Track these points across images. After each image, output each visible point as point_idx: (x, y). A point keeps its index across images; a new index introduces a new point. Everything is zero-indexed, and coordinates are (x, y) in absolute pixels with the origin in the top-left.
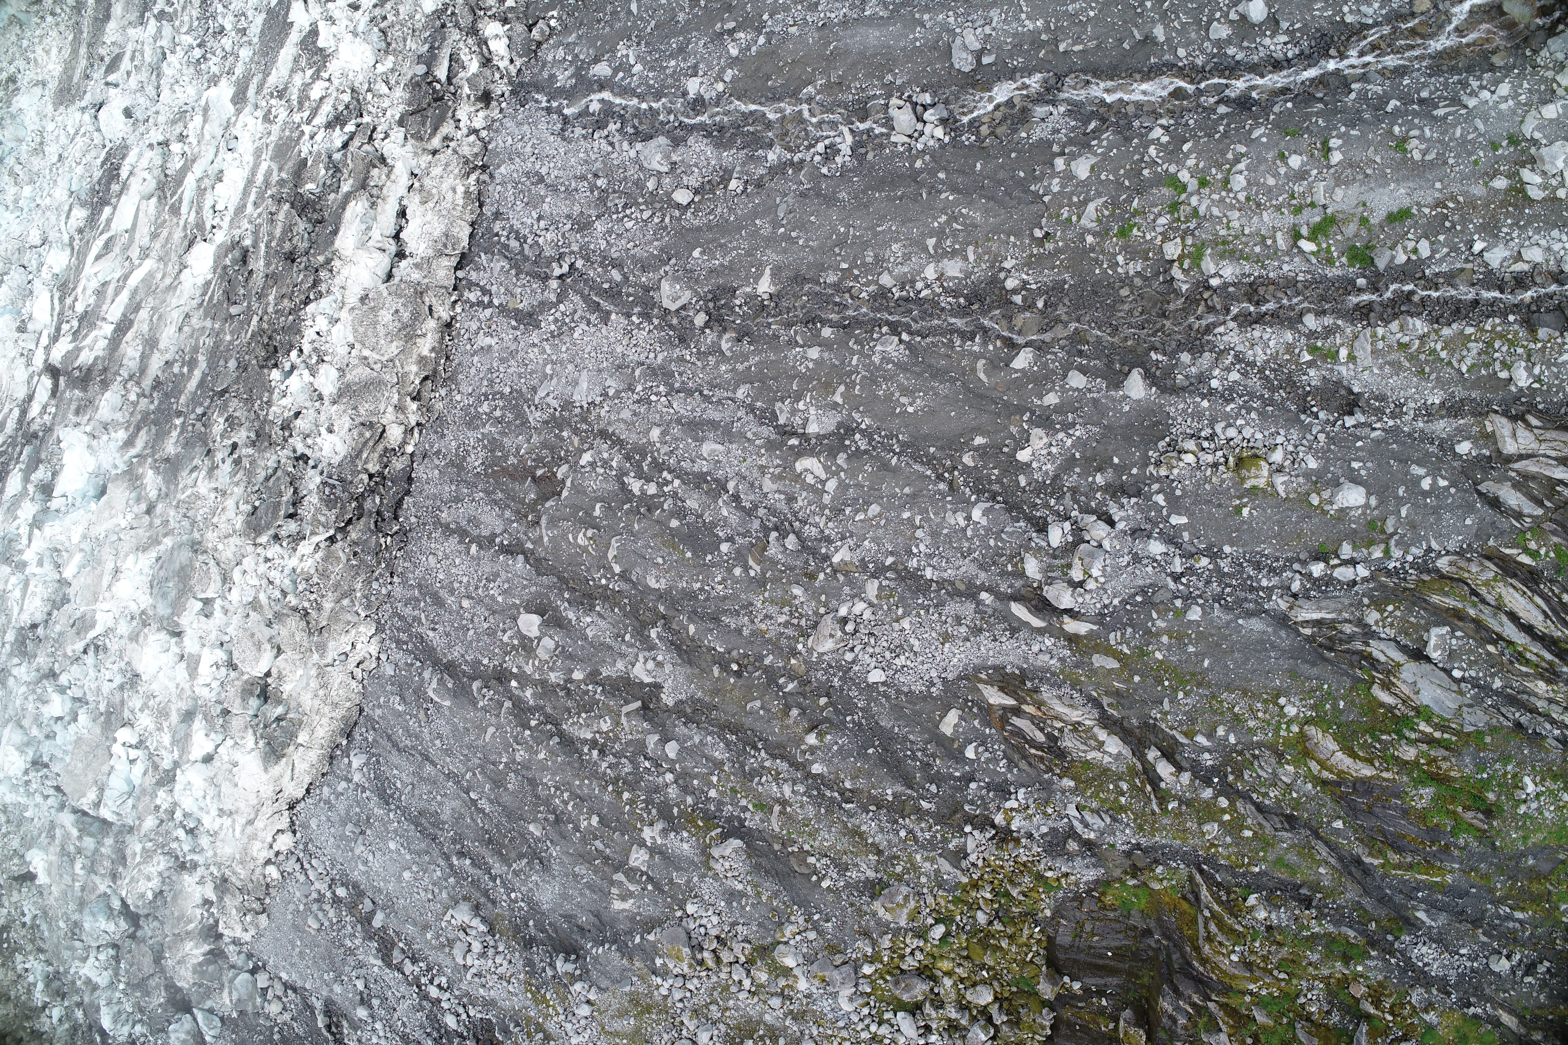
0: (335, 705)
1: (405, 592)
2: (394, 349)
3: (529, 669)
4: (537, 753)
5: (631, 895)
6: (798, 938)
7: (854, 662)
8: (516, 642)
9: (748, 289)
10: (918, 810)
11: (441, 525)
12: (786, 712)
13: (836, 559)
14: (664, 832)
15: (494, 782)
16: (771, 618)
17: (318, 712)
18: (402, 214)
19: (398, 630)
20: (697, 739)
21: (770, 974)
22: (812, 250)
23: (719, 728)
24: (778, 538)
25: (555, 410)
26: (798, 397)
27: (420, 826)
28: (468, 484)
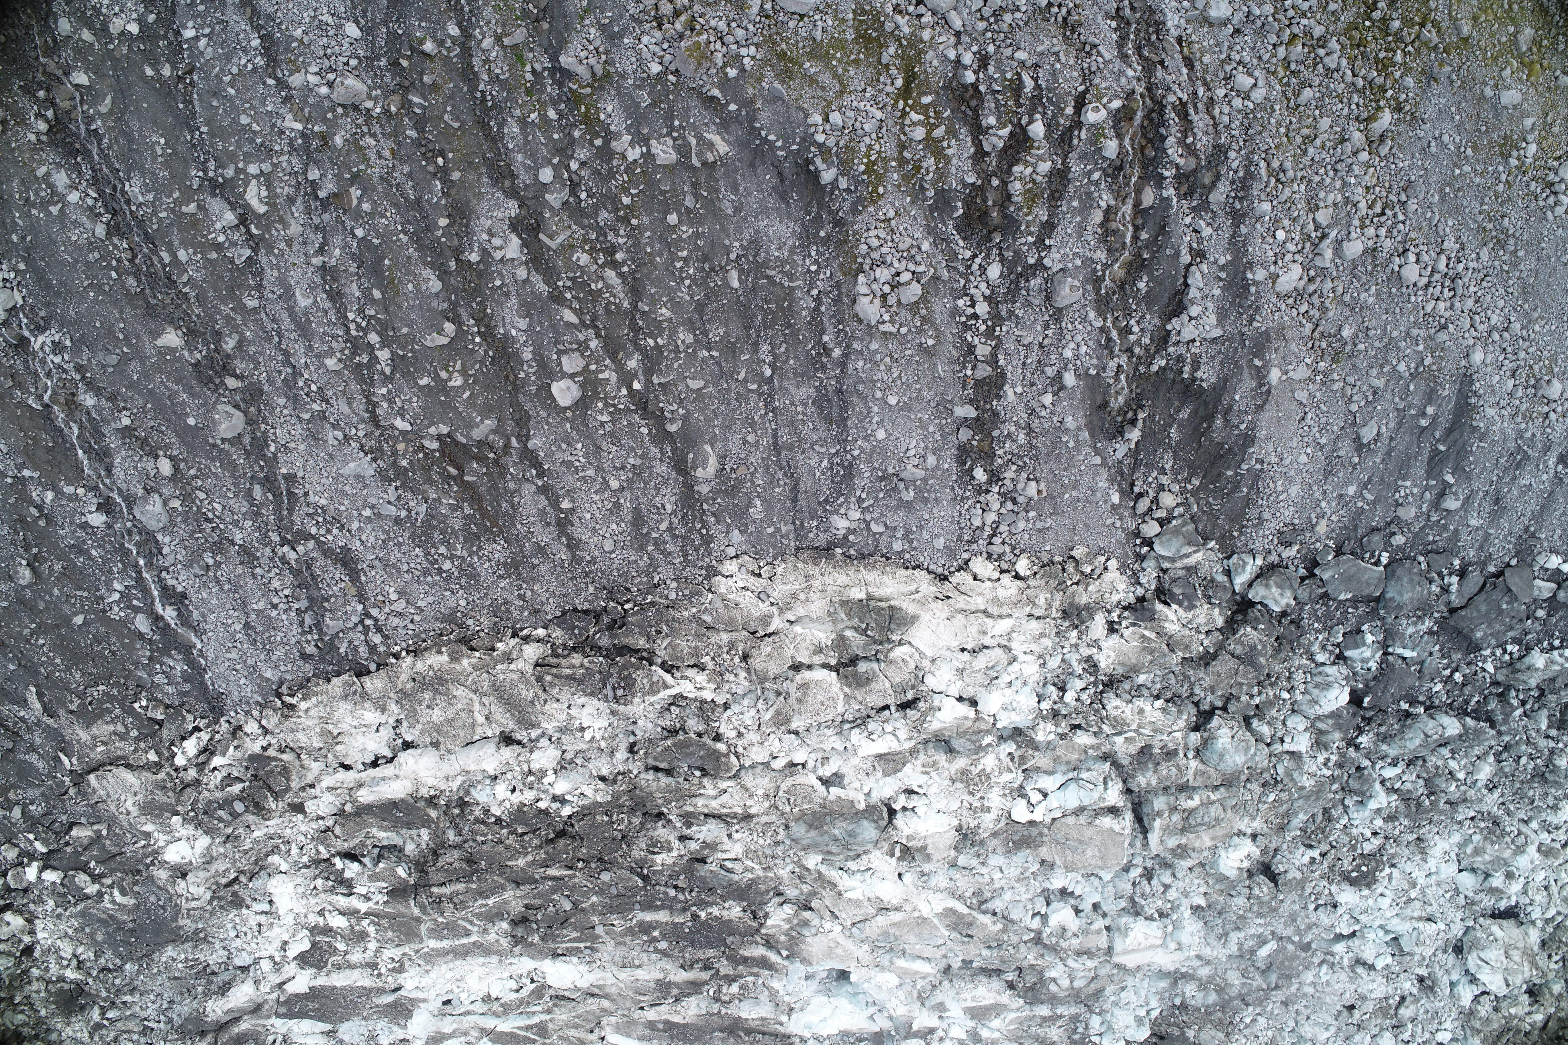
0: (808, 577)
1: (662, 563)
2: (460, 692)
3: (614, 377)
4: (669, 320)
5: (700, 139)
8: (600, 405)
11: (574, 555)
12: (435, 87)
14: (616, 136)
15: (734, 353)
17: (824, 591)
18: (375, 763)
19: (697, 549)
20: (520, 157)
22: (121, 313)
23: (495, 144)
24: (320, 188)
25: (397, 489)
26: (219, 247)
27: (840, 415)
28: (522, 547)
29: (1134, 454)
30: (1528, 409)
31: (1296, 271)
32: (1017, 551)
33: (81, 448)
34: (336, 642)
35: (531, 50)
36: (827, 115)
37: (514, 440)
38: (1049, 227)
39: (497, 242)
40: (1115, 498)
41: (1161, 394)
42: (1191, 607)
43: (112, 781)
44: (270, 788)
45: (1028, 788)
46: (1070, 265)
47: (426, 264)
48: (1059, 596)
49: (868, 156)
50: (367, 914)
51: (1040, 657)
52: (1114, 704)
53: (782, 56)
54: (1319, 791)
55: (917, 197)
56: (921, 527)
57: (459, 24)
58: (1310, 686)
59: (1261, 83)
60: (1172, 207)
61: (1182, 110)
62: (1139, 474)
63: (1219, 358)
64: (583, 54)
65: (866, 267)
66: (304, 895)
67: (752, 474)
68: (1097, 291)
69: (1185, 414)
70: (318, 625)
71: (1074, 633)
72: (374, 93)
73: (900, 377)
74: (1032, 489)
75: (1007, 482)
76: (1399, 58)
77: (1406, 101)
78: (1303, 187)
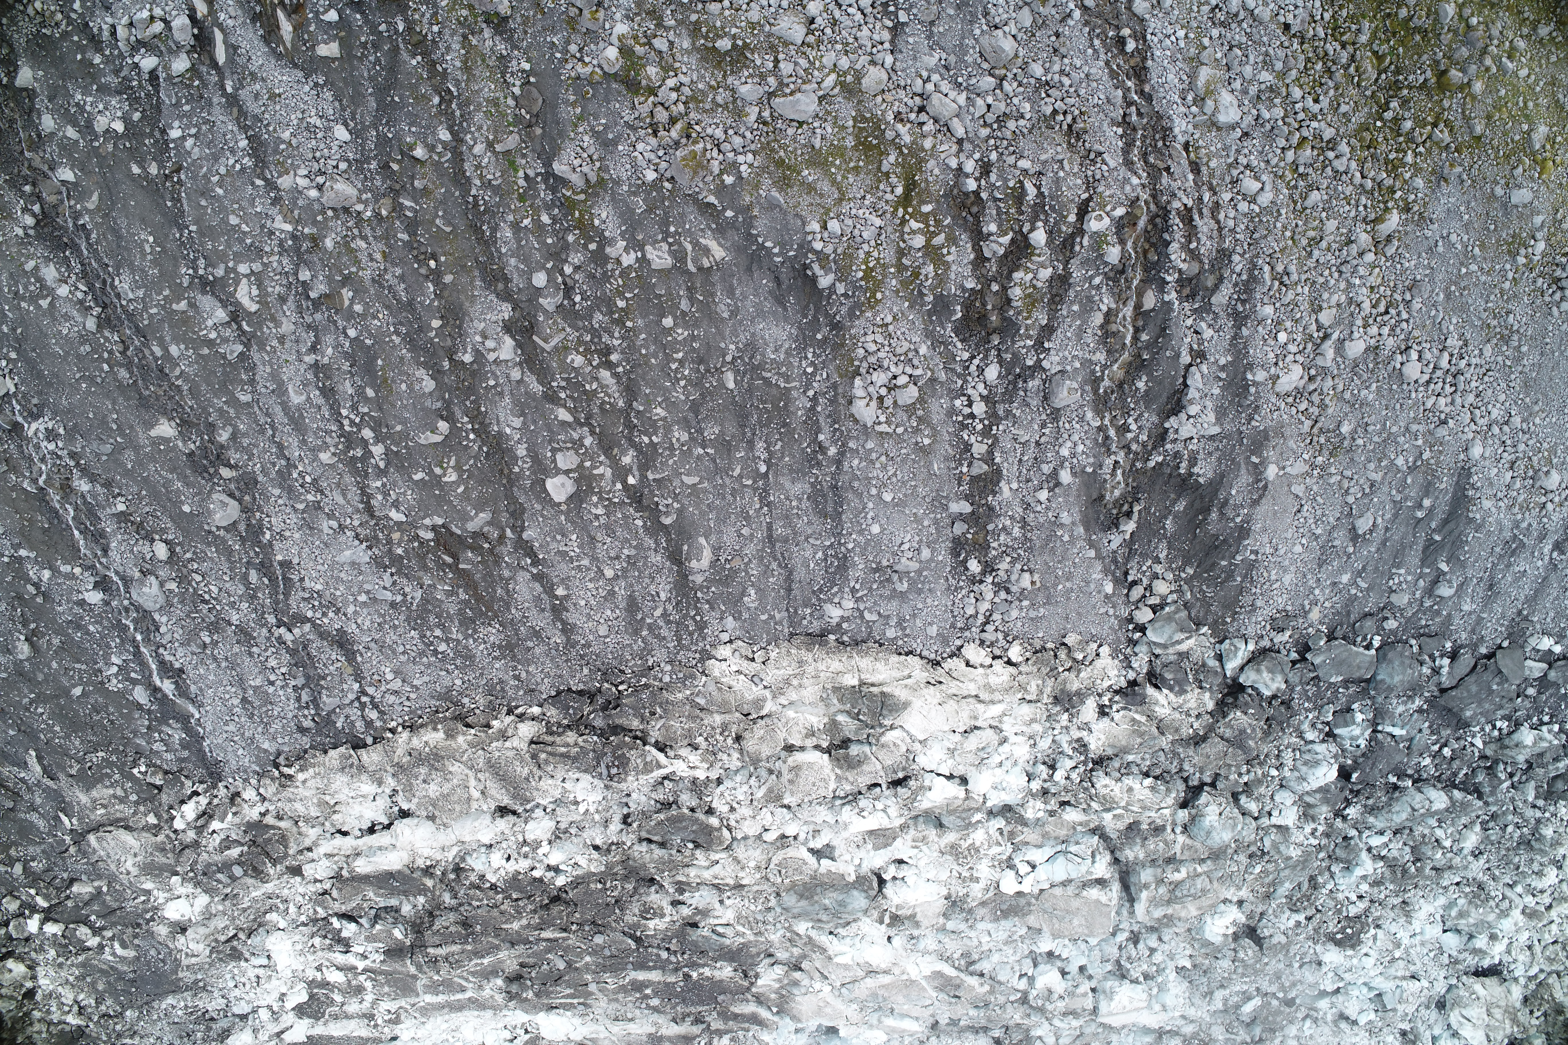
0: (801, 663)
1: (656, 646)
2: (455, 767)
3: (609, 472)
4: (664, 419)
5: (696, 244)
6: (587, 59)
7: (348, 161)
8: (595, 499)
9: (180, 444)
10: (410, 28)
11: (568, 639)
12: (426, 192)
13: (289, 228)
14: (611, 242)
15: (729, 450)
16: (370, 255)
17: (817, 677)
18: (371, 830)
19: (691, 634)
20: (513, 261)
21: (644, 66)
22: (114, 403)
23: (488, 247)
24: (311, 289)
25: (392, 575)
26: (210, 343)
27: (835, 510)
28: (517, 631)
29: (1129, 544)
30: (1525, 500)
31: (1297, 370)
32: (1010, 638)
33: (77, 529)
34: (333, 717)
35: (524, 156)
36: (825, 223)
37: (509, 533)
38: (1048, 331)
39: (490, 344)
40: (1109, 588)
41: (1157, 487)
42: (1182, 692)
43: (112, 843)
44: (268, 855)
45: (1016, 861)
46: (1068, 368)
47: (419, 364)
48: (1050, 682)
49: (866, 263)
50: (365, 970)
51: (1030, 738)
52: (1103, 782)
53: (780, 163)
54: (1306, 860)
55: (915, 302)
56: (914, 616)
57: (450, 129)
58: (1299, 763)
59: (1268, 187)
60: (1173, 310)
61: (1187, 216)
62: (1133, 564)
63: (1217, 454)
64: (577, 162)
65: (863, 371)
66: (301, 953)
67: (747, 564)
68: (1096, 391)
69: (1180, 506)
70: (315, 702)
71: (1065, 716)
72: (364, 196)
73: (895, 475)
74: (1026, 581)
75: (1001, 573)
76: (1409, 158)
77: (1415, 201)
78: (1306, 289)
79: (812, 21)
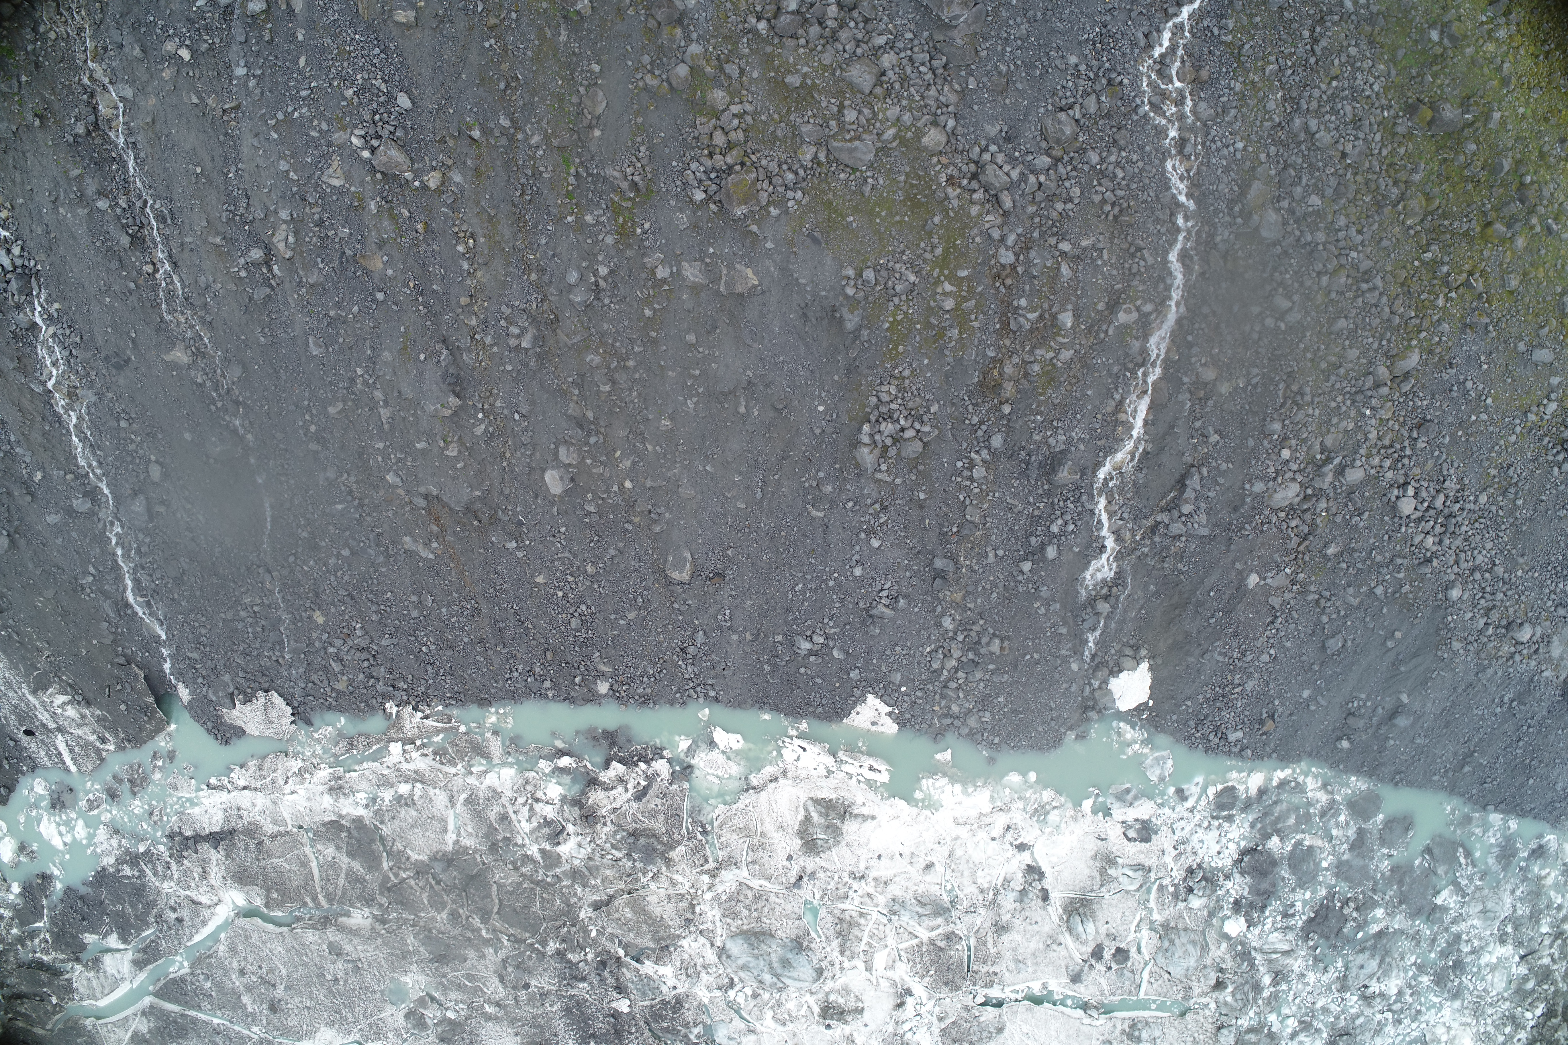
30: (1495, 647)
31: (1295, 488)
35: (579, 155)
36: (861, 270)
37: (500, 513)
39: (514, 330)
46: (1073, 449)
49: (894, 315)
53: (827, 205)
55: (935, 360)
56: (881, 661)
57: (511, 116)
59: (1297, 308)
64: (629, 170)
65: (873, 418)
67: (727, 584)
72: (416, 166)
73: (886, 523)
74: (996, 645)
75: (973, 634)
76: (1441, 302)
77: (1439, 343)
78: (1317, 412)
79: (883, 74)
